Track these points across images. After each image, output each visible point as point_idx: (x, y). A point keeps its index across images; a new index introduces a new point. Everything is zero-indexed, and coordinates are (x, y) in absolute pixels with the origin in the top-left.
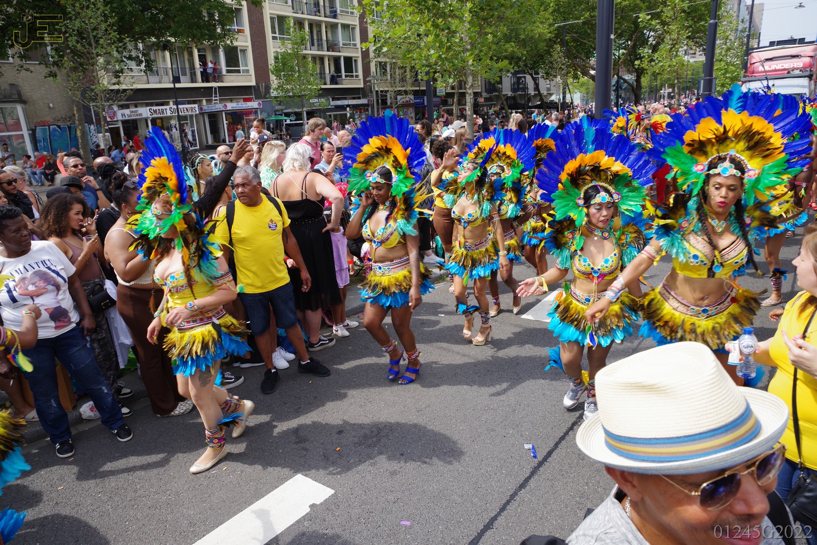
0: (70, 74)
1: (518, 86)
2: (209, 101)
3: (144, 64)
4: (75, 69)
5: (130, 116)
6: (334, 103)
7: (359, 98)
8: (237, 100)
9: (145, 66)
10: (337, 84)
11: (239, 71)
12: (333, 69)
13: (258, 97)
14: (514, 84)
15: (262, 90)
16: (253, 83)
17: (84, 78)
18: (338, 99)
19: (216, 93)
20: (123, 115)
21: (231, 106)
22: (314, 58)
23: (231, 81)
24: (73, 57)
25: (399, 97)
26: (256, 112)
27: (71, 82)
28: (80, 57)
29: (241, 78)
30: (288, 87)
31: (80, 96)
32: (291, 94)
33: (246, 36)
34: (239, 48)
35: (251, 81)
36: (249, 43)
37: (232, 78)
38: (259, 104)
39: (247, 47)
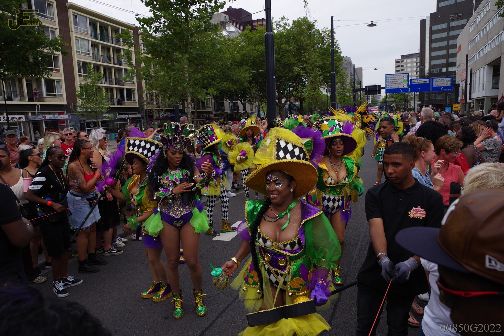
1: (234, 108)
2: (33, 114)
6: (118, 117)
7: (136, 114)
8: (54, 113)
10: (121, 105)
11: (55, 95)
12: (119, 96)
13: (68, 112)
14: (231, 107)
15: (71, 107)
16: (65, 103)
18: (122, 114)
19: (38, 109)
21: (48, 117)
22: (107, 89)
23: (50, 101)
25: (161, 114)
26: (67, 122)
29: (56, 99)
30: (88, 106)
32: (90, 110)
33: (61, 74)
34: (55, 81)
35: (64, 102)
36: (63, 78)
37: (50, 99)
38: (69, 116)
39: (62, 80)
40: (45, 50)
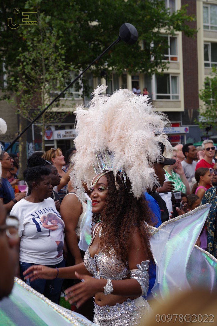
0: (23, 96)
3: (82, 90)
4: (26, 92)
5: (64, 136)
9: (83, 92)
11: (168, 97)
13: (185, 123)
15: (191, 115)
16: (182, 109)
17: (33, 99)
20: (59, 135)
23: (161, 107)
24: (27, 82)
26: (183, 138)
27: (23, 103)
28: (32, 81)
29: (170, 104)
31: (27, 115)
33: (178, 64)
34: (171, 75)
35: (180, 107)
36: (181, 71)
37: (161, 104)
38: (186, 129)
39: (179, 74)
40: (163, 30)
